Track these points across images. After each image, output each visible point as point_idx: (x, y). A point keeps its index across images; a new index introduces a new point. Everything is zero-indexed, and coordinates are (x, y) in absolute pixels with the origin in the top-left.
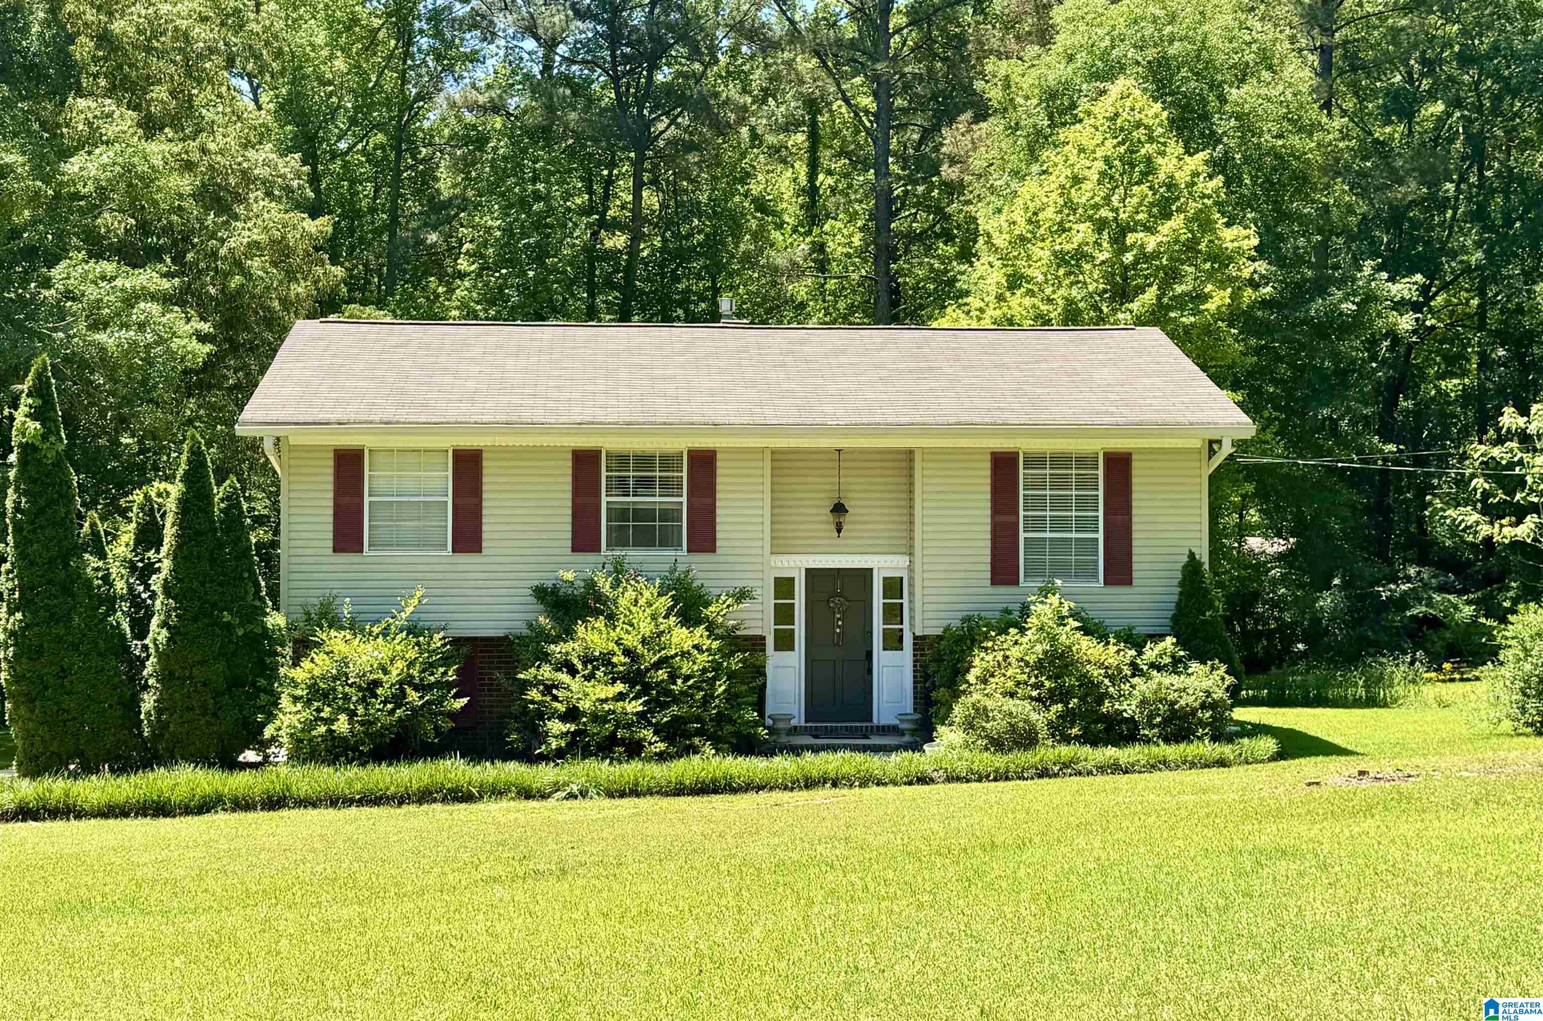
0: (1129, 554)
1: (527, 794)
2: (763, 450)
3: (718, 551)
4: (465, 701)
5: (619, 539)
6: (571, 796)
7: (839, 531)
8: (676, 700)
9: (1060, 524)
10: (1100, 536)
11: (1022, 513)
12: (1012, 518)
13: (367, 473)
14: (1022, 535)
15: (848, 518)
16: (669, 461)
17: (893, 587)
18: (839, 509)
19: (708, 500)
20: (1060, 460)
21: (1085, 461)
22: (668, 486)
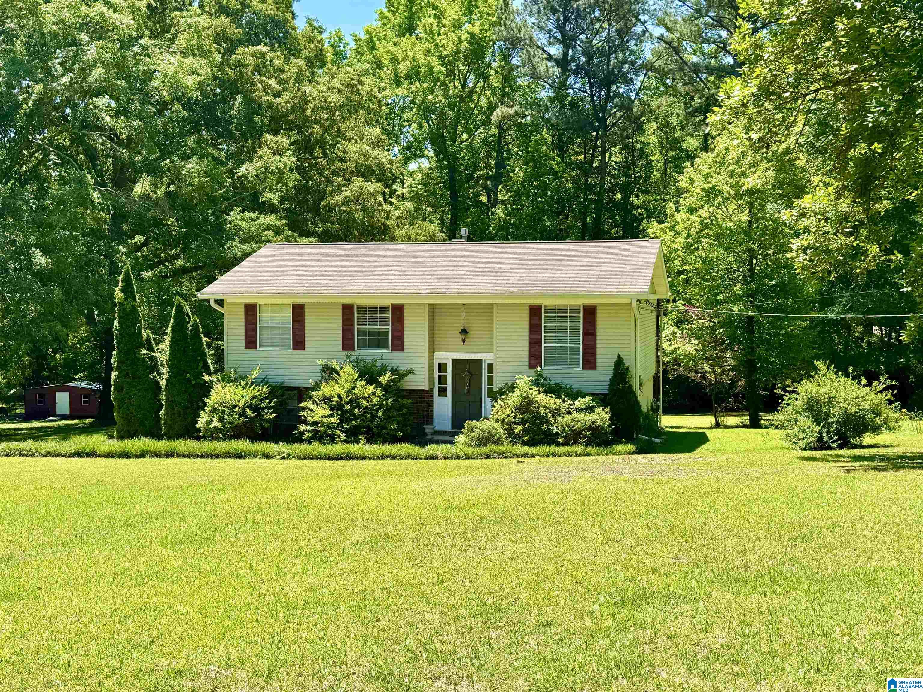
0: (595, 354)
1: (267, 456)
2: (424, 305)
3: (406, 351)
4: (274, 415)
5: (363, 345)
6: (283, 458)
7: (464, 341)
8: (356, 418)
9: (562, 340)
10: (581, 346)
11: (543, 335)
12: (539, 337)
13: (258, 314)
14: (544, 345)
15: (468, 335)
16: (384, 309)
17: (490, 367)
18: (464, 332)
19: (400, 328)
20: (563, 310)
21: (575, 310)
22: (384, 320)
